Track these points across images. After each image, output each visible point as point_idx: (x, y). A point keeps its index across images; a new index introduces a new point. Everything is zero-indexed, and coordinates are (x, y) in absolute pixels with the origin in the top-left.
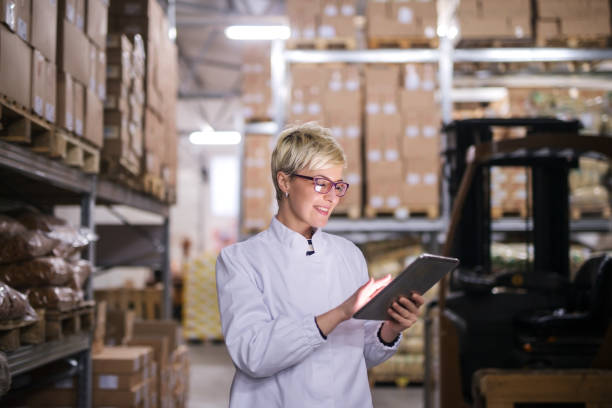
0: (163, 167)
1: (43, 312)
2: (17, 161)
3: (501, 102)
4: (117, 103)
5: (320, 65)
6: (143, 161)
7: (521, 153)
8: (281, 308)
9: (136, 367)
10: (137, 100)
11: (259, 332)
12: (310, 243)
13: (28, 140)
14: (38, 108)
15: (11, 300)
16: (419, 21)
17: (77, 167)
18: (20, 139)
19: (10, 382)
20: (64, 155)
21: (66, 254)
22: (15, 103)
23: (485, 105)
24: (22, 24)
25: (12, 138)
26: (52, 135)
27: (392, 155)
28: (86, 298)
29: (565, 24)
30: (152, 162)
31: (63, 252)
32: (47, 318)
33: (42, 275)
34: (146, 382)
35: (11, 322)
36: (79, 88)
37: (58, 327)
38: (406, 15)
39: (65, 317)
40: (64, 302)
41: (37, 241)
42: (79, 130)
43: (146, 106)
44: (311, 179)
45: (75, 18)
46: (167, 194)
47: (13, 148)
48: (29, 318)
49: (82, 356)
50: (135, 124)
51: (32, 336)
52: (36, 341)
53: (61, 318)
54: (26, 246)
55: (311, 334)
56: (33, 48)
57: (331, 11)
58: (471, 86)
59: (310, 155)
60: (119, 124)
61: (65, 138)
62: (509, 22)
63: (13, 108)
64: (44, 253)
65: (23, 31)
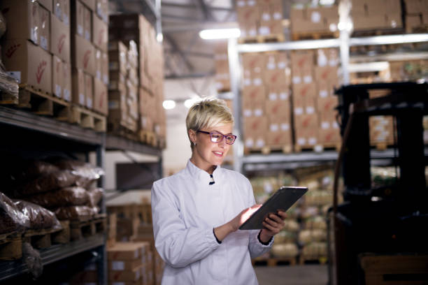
0: (154, 125)
1: (67, 222)
2: (44, 127)
3: (385, 71)
4: (117, 85)
5: (262, 53)
6: (139, 122)
7: (387, 106)
8: (192, 221)
9: (136, 255)
10: (133, 83)
11: (177, 238)
12: (212, 176)
13: (52, 114)
14: (58, 93)
15: (43, 216)
16: (325, 21)
17: (90, 129)
18: (45, 113)
19: (42, 269)
20: (79, 121)
21: (84, 185)
22: (40, 90)
23: (376, 73)
24: (44, 40)
25: (41, 113)
26: (69, 109)
27: (310, 110)
28: (100, 212)
29: (424, 17)
30: (146, 122)
31: (83, 183)
32: (71, 226)
33: (67, 199)
34: (144, 265)
35: (44, 230)
36: (88, 77)
37: (79, 232)
38: (316, 17)
39: (84, 225)
40: (82, 216)
41: (64, 177)
42: (89, 104)
43: (139, 86)
44: (208, 133)
45: (84, 33)
46: (158, 142)
47: (42, 119)
48: (57, 227)
49: (100, 249)
50: (132, 99)
51: (61, 239)
52: (64, 242)
53: (81, 226)
54: (57, 181)
55: (211, 241)
56: (52, 55)
57: (266, 17)
58: (368, 62)
59: (208, 117)
60: (119, 99)
61: (79, 110)
62: (386, 18)
63: (39, 93)
64: (69, 184)
65: (44, 43)
